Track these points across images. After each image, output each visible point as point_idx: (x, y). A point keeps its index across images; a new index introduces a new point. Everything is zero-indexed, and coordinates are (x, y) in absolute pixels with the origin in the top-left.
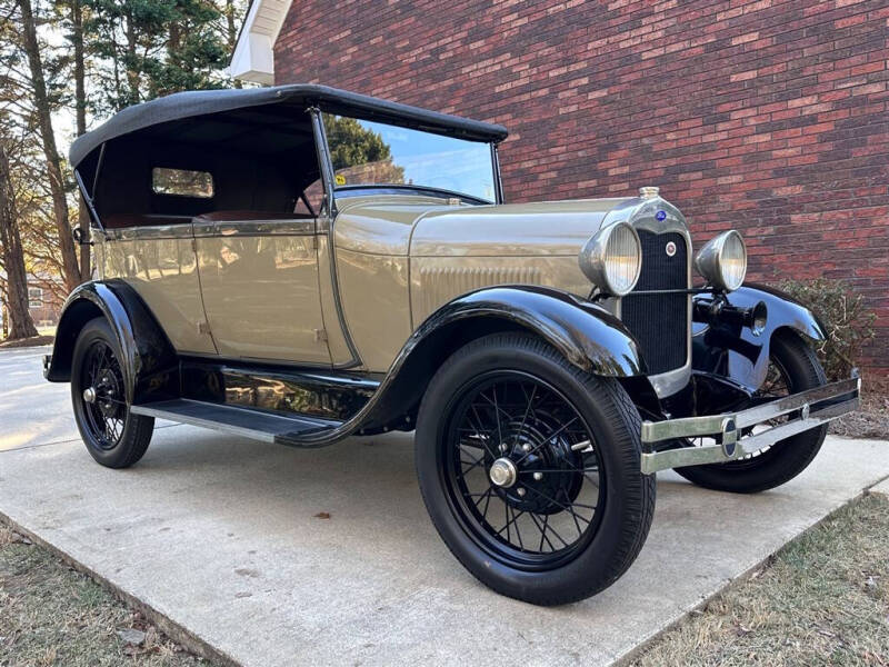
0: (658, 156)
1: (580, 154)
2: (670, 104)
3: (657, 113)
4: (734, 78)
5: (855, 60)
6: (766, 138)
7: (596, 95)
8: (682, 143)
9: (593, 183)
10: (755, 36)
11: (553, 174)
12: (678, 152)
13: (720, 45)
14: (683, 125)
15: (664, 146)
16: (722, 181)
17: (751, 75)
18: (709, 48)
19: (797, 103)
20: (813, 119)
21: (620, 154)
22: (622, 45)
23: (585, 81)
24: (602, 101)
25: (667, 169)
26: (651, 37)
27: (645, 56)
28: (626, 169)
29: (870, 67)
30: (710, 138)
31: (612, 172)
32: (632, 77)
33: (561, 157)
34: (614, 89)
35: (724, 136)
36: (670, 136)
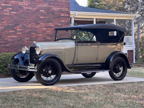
0: (27, 28)
1: (10, 24)
2: (29, 19)
3: (27, 20)
4: (40, 17)
5: (57, 19)
6: (45, 29)
7: (14, 13)
8: (32, 27)
9: (13, 31)
10: (43, 11)
11: (3, 28)
12: (31, 28)
13: (38, 10)
14: (32, 23)
15: (28, 27)
16: (39, 35)
17: (43, 17)
18: (36, 10)
19: (50, 24)
20: (52, 27)
21: (20, 26)
22: (19, 4)
23: (11, 9)
24: (15, 14)
25: (29, 31)
26: (25, 4)
27: (24, 8)
28: (21, 30)
29: (59, 21)
30: (37, 27)
31: (18, 30)
32: (22, 11)
33: (5, 24)
34: (18, 13)
35: (39, 27)
36: (29, 25)
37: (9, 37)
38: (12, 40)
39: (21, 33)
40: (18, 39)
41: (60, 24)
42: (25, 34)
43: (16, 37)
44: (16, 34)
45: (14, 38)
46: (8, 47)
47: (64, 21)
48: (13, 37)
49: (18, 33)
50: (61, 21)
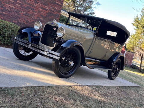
0: (26, 3)
5: (52, 5)
6: (41, 9)
12: (30, 4)
15: (28, 2)
16: (34, 13)
19: (46, 6)
20: (47, 10)
25: (27, 7)
28: (20, 3)
30: (35, 5)
31: (18, 1)
37: (8, 5)
38: (10, 9)
39: (20, 6)
40: (15, 10)
41: (53, 10)
42: (23, 7)
43: (15, 7)
44: (16, 5)
45: (12, 8)
46: (4, 15)
47: (57, 8)
48: (12, 6)
49: (17, 5)
50: (55, 7)
